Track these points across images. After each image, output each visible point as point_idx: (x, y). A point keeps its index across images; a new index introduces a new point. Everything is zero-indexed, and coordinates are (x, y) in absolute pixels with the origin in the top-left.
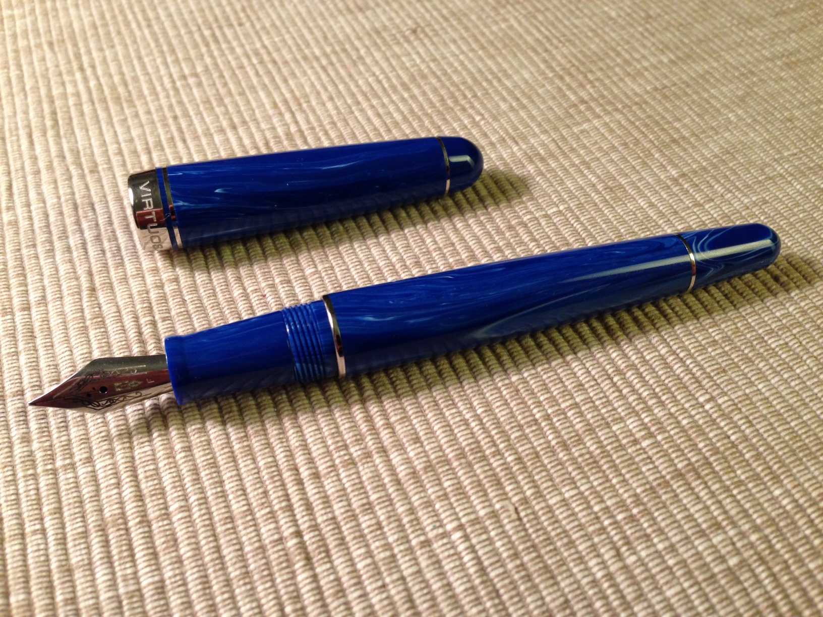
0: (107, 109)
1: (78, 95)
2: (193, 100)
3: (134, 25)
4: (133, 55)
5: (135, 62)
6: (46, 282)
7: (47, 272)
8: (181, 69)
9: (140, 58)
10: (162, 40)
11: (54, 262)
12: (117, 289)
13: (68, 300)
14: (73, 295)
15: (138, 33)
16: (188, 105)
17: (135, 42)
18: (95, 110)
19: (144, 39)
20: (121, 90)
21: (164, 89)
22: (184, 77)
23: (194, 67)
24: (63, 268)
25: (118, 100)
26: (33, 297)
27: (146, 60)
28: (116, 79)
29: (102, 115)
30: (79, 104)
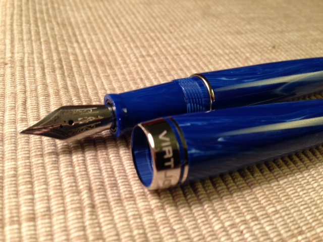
0: (95, 68)
1: (75, 55)
2: (151, 70)
3: (108, 25)
4: (109, 40)
5: (111, 44)
6: (51, 193)
7: (52, 182)
8: (141, 52)
9: (114, 43)
10: (126, 35)
11: (58, 174)
12: (114, 210)
13: (71, 215)
14: (75, 209)
15: (111, 30)
16: (148, 72)
17: (109, 34)
18: (88, 67)
19: (115, 33)
20: (103, 58)
21: (132, 62)
22: (142, 56)
23: (148, 52)
24: (67, 181)
25: (102, 64)
26: (40, 207)
27: (118, 44)
28: (100, 52)
29: (92, 70)
30: (77, 60)
